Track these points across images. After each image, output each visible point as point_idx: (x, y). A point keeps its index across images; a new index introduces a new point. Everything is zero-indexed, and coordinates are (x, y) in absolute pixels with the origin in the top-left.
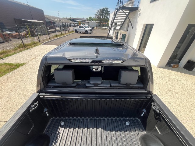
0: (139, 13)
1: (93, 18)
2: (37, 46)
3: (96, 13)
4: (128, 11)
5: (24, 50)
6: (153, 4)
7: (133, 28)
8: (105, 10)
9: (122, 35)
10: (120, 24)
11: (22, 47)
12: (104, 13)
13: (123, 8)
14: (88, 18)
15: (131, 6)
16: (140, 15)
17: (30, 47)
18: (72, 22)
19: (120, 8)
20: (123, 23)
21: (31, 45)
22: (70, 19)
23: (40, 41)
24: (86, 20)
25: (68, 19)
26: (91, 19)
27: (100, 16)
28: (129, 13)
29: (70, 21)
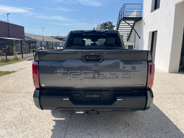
0: (143, 22)
2: (20, 61)
4: (133, 22)
5: (7, 64)
6: (153, 13)
7: (140, 38)
8: (108, 24)
9: (128, 46)
10: (126, 36)
11: (5, 62)
13: (125, 19)
15: (135, 17)
16: (144, 24)
17: (13, 62)
18: (59, 41)
19: (122, 19)
20: (130, 35)
21: (13, 61)
22: (57, 38)
23: (22, 58)
25: (54, 38)
28: (134, 24)
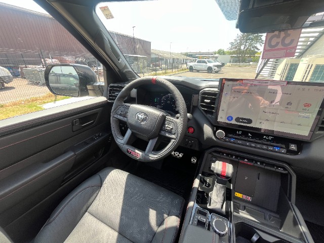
1: (225, 50)
3: (233, 41)
12: (249, 39)
14: (217, 51)
18: (188, 58)
22: (187, 55)
24: (212, 54)
25: (183, 55)
26: (221, 52)
27: (241, 45)
29: (186, 57)
